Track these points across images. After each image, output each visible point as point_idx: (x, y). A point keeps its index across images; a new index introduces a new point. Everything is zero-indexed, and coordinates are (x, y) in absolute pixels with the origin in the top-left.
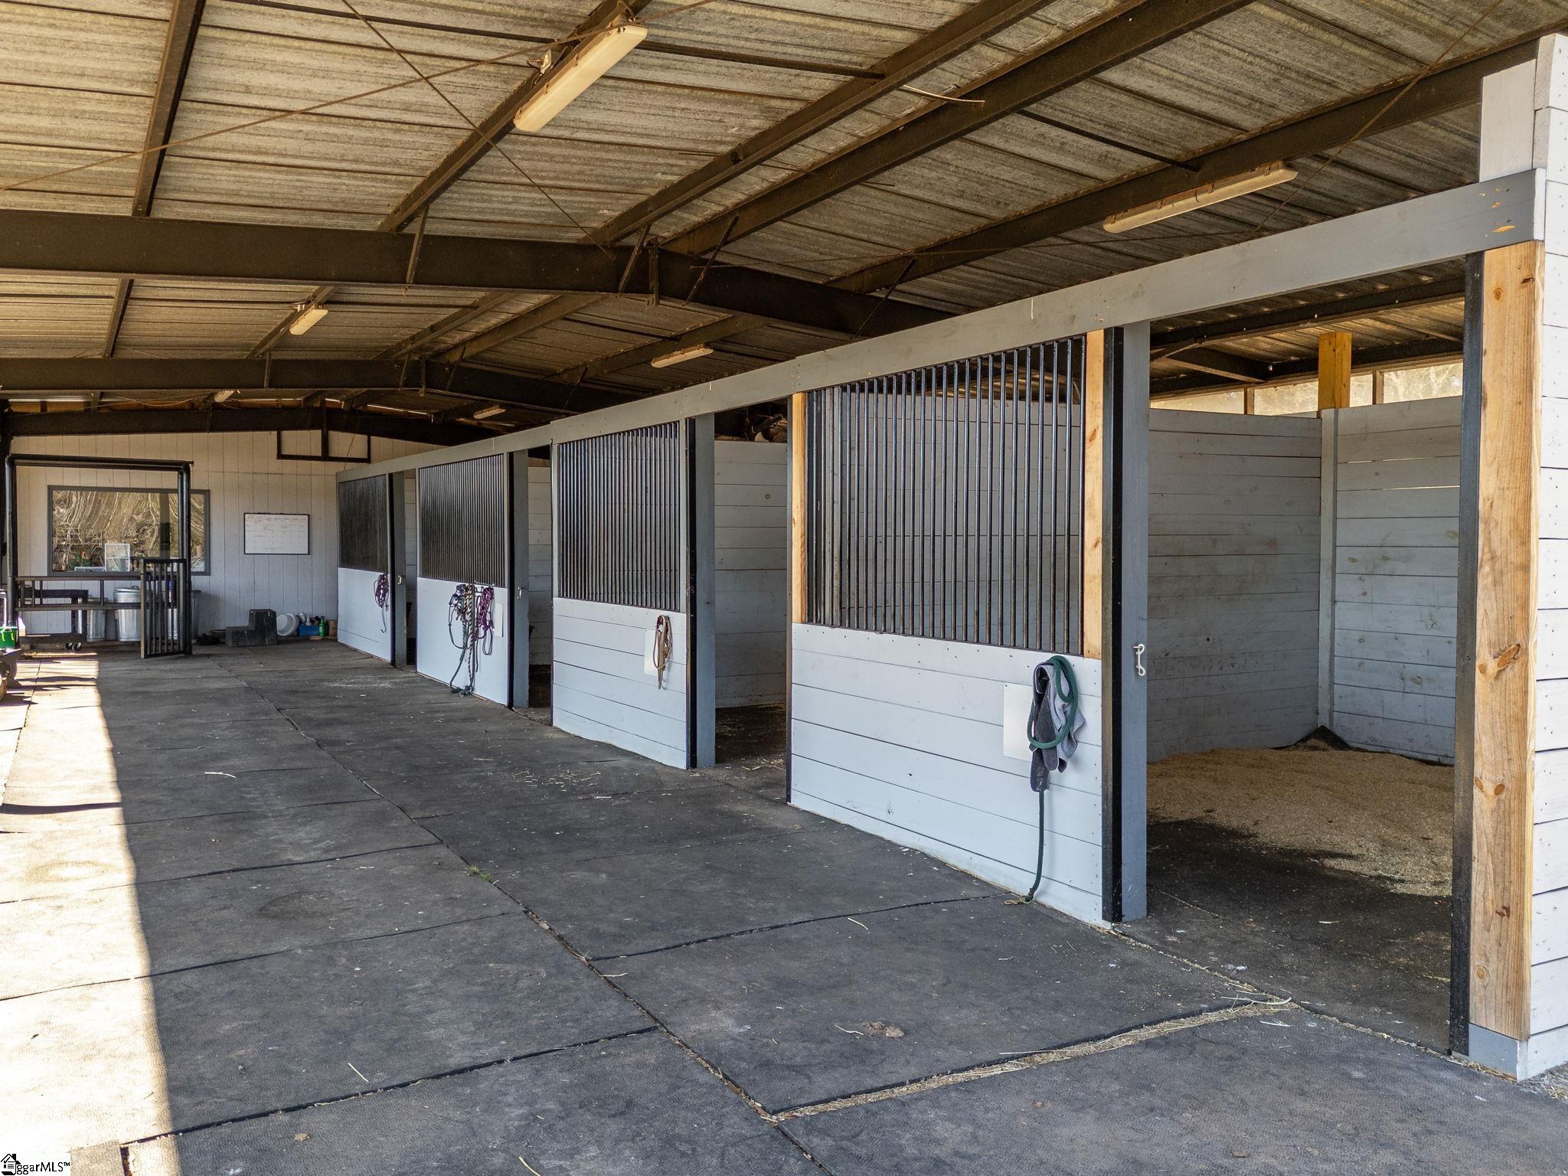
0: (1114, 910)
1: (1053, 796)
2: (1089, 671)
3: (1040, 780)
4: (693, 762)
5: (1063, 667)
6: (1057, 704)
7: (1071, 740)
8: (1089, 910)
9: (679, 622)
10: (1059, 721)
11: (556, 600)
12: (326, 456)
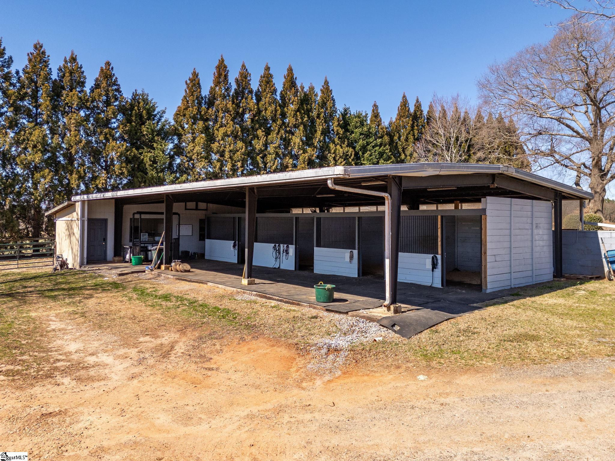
0: (442, 285)
1: (434, 273)
2: (439, 257)
3: (433, 271)
4: (359, 276)
5: (436, 257)
6: (435, 261)
7: (437, 265)
8: (440, 286)
9: (355, 252)
10: (435, 263)
11: (315, 248)
12: (197, 209)
